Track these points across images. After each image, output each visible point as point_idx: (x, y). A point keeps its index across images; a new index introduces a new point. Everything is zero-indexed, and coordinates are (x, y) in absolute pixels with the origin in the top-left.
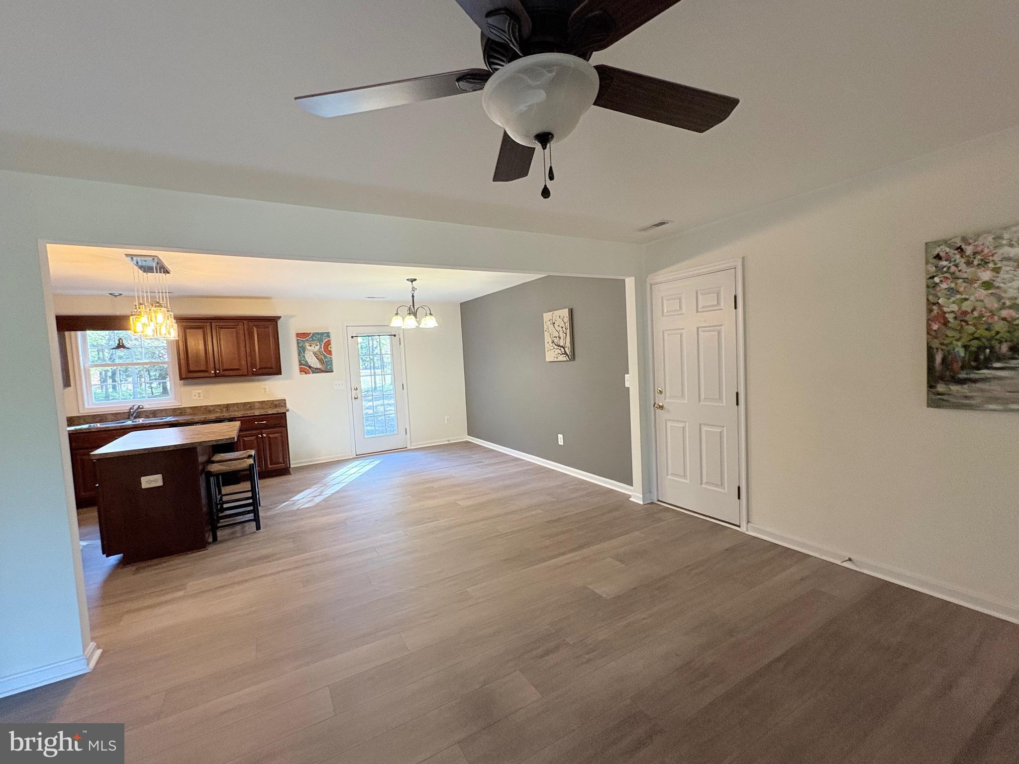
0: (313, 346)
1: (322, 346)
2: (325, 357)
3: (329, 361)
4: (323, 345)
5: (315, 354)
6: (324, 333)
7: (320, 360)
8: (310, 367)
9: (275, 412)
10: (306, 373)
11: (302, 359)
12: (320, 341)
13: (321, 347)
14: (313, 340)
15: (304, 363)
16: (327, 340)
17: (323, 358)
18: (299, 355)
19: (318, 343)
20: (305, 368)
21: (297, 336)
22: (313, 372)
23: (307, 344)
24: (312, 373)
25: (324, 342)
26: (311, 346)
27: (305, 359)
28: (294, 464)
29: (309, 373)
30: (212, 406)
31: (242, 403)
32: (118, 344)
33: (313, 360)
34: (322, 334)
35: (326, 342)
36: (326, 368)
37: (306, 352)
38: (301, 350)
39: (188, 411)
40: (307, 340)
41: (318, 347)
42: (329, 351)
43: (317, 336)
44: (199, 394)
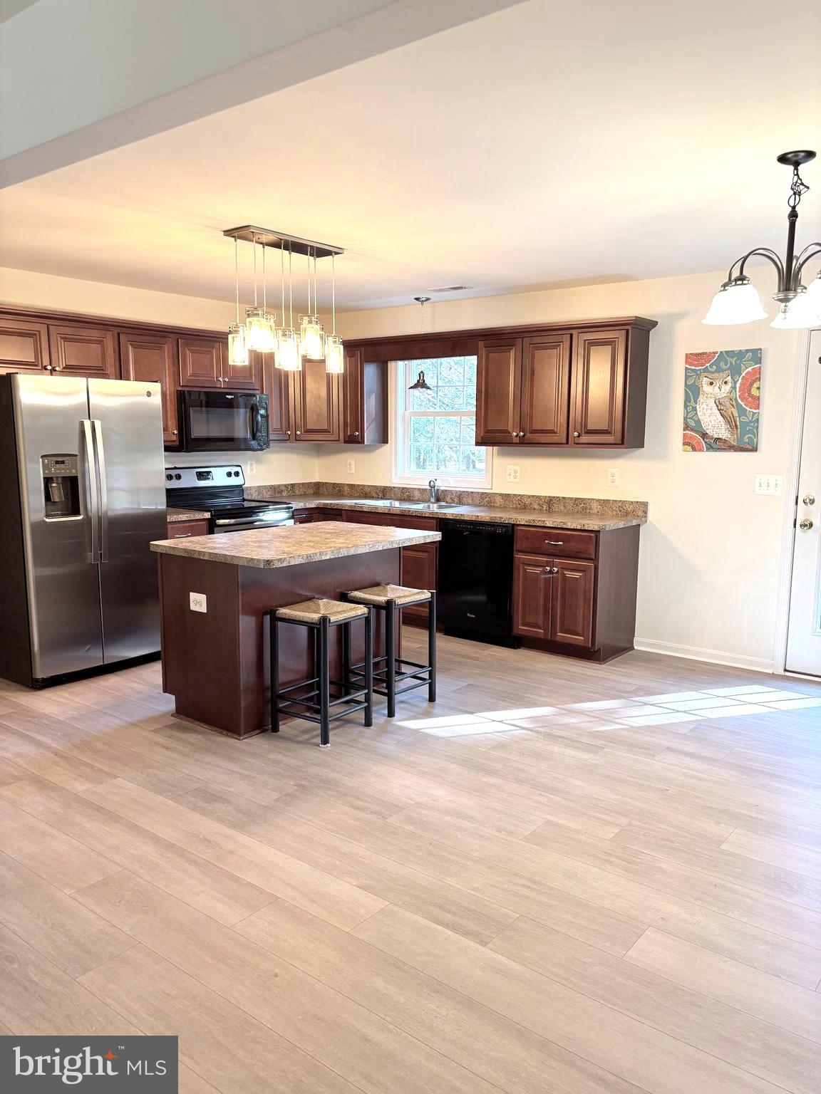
0: (717, 383)
1: (738, 385)
2: (742, 412)
3: (748, 424)
4: (740, 381)
5: (718, 404)
6: (747, 351)
7: (730, 422)
8: (704, 435)
9: (579, 527)
10: (694, 449)
11: (690, 415)
12: (735, 371)
13: (734, 388)
14: (719, 370)
15: (693, 424)
16: (750, 369)
17: (736, 414)
18: (686, 406)
19: (729, 378)
20: (697, 438)
21: (687, 362)
22: (710, 448)
23: (705, 379)
24: (708, 450)
25: (743, 374)
26: (711, 384)
27: (696, 414)
28: (641, 644)
29: (701, 450)
30: (529, 496)
31: (571, 499)
32: (418, 381)
33: (712, 418)
34: (741, 354)
35: (749, 373)
36: (740, 439)
37: (701, 399)
38: (692, 393)
39: (499, 501)
40: (706, 370)
41: (727, 388)
42: (752, 397)
43: (729, 359)
44: (516, 472)
